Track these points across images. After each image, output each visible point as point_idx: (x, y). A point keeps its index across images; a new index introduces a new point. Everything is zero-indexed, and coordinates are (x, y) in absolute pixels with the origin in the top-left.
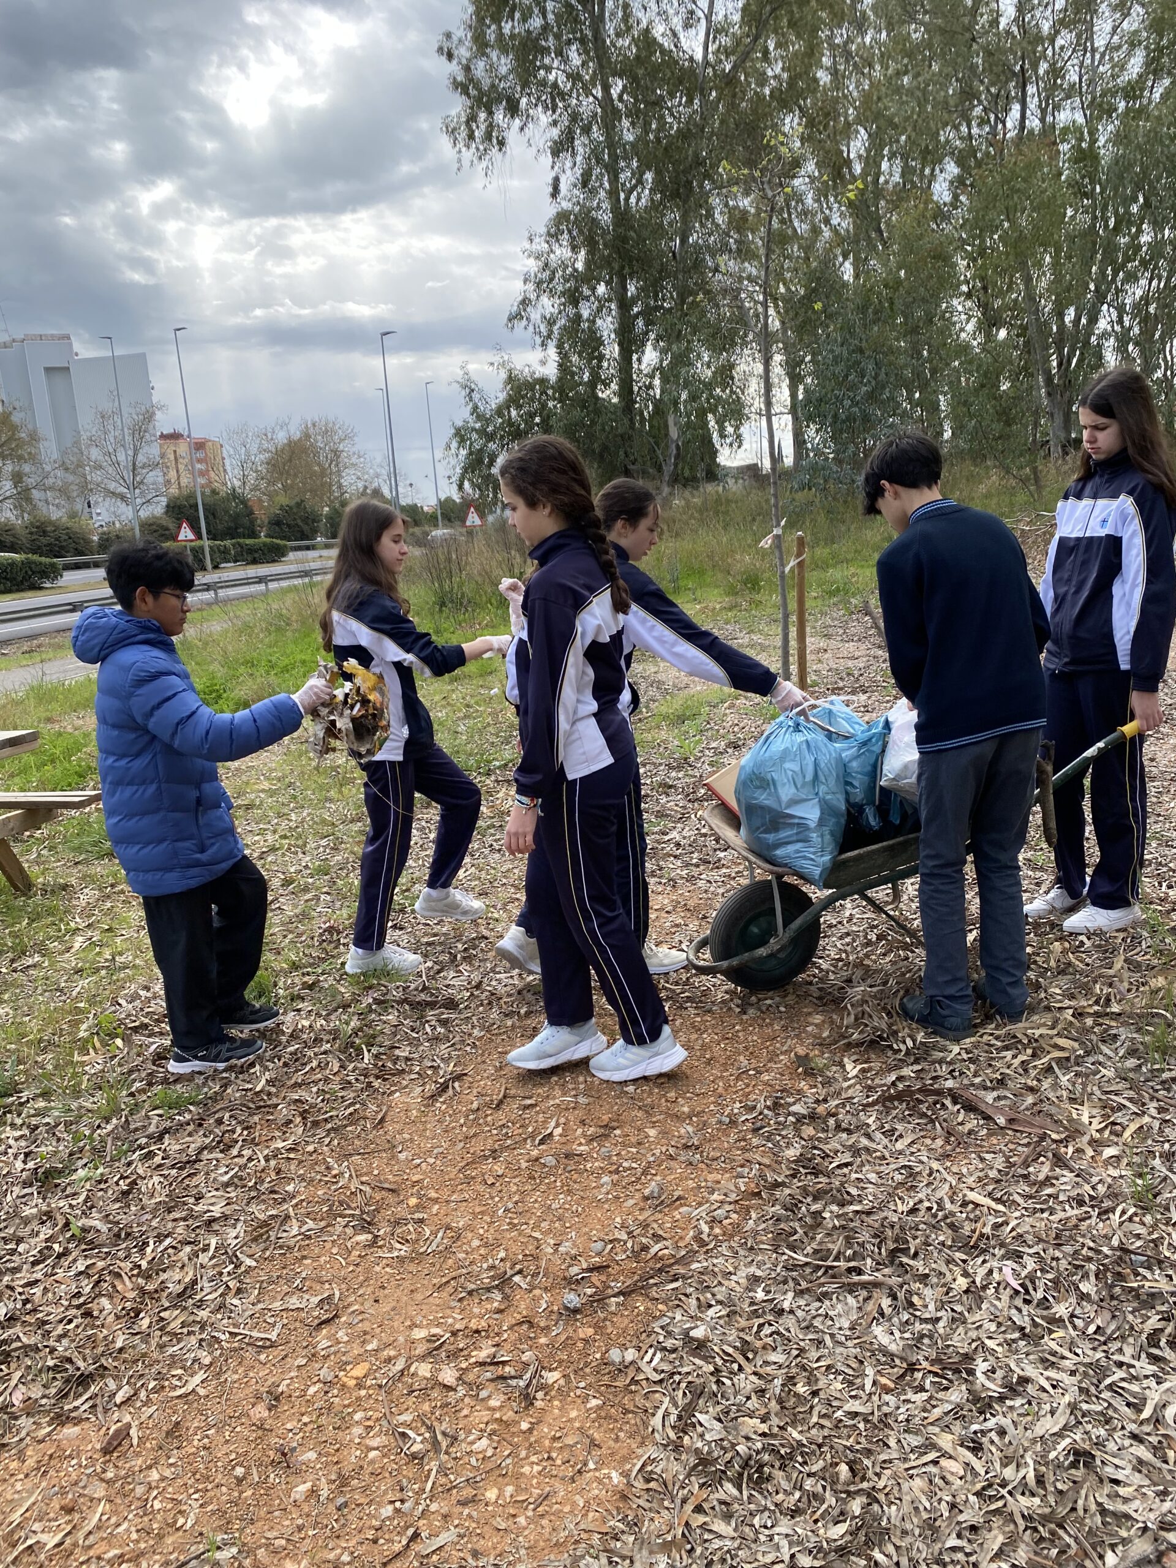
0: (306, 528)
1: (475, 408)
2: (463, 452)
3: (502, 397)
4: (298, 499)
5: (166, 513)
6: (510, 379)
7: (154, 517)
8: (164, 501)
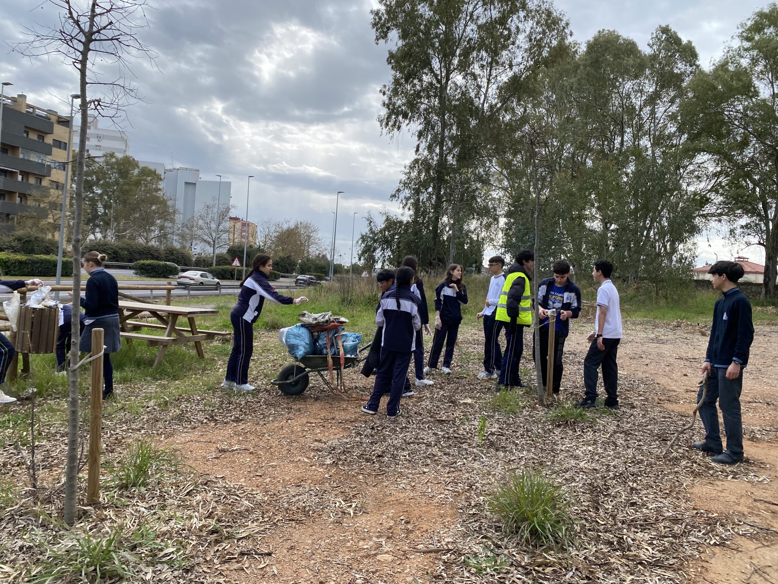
0: (289, 268)
1: (371, 229)
2: (363, 245)
3: (383, 226)
4: (288, 255)
5: (228, 253)
6: (387, 219)
7: (222, 254)
8: (227, 247)
